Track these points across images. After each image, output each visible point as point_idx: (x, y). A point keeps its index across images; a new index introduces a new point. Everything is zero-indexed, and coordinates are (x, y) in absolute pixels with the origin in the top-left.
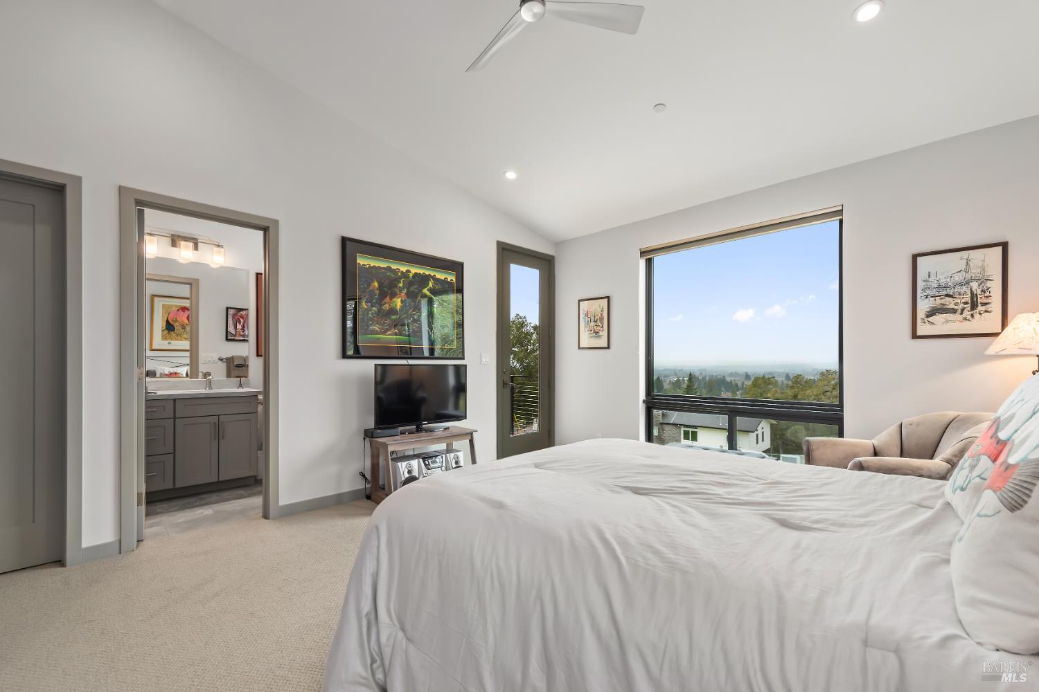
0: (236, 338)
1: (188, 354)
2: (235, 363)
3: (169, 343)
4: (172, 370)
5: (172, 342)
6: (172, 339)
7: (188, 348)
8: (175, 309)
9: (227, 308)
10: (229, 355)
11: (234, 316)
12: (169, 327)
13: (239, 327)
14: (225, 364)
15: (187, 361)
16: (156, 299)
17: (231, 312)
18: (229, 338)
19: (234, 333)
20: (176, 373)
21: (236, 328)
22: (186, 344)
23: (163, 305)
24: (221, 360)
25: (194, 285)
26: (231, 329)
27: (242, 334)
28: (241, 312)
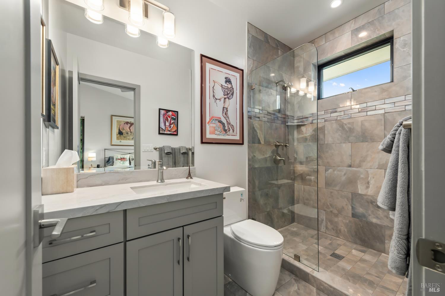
0: (165, 132)
1: (133, 148)
2: (166, 152)
3: (120, 142)
4: (122, 156)
5: (122, 141)
6: (121, 139)
7: (133, 144)
8: (123, 123)
9: (160, 109)
10: (161, 146)
11: (164, 115)
12: (120, 133)
13: (167, 124)
14: (158, 152)
15: (133, 151)
16: (113, 117)
17: (162, 112)
18: (161, 132)
19: (164, 128)
20: (124, 158)
21: (165, 125)
22: (132, 142)
23: (117, 121)
24: (156, 149)
25: (136, 90)
26: (162, 126)
27: (169, 129)
28: (169, 113)
